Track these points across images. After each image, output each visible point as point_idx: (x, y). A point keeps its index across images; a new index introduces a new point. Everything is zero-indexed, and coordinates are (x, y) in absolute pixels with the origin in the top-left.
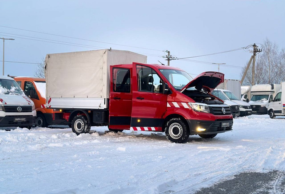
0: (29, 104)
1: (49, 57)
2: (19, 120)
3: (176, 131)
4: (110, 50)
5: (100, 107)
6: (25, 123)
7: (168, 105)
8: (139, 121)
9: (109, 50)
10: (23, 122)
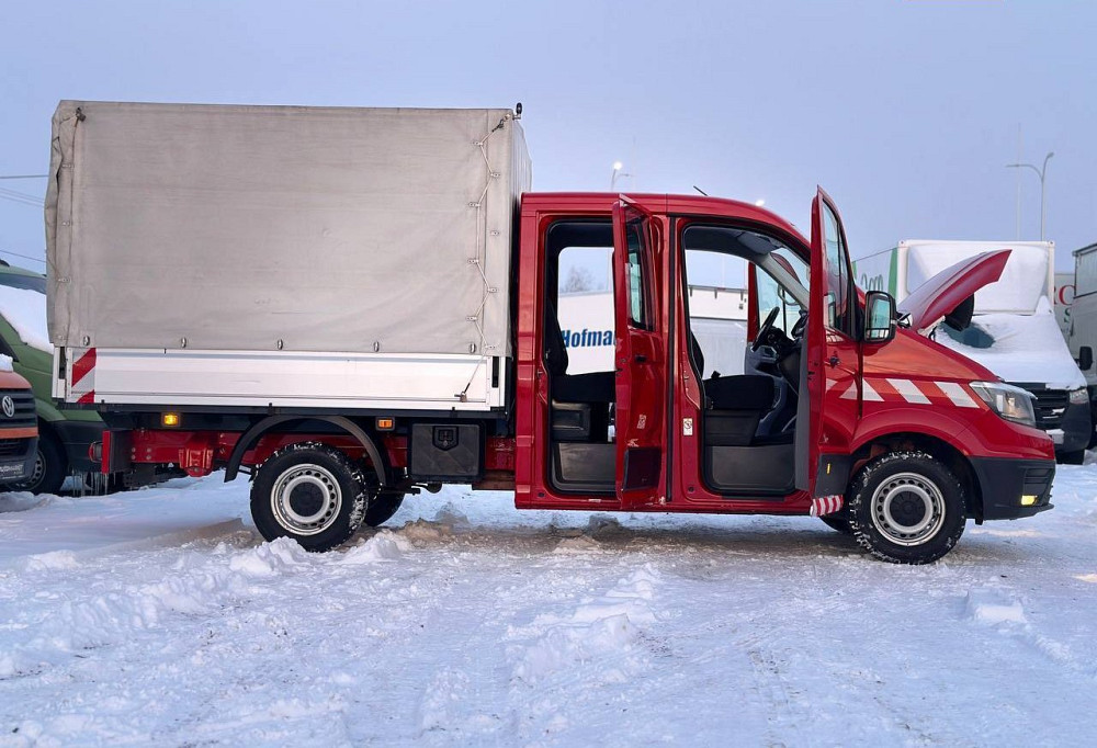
1: (82, 118)
4: (517, 117)
5: (462, 398)
7: (870, 394)
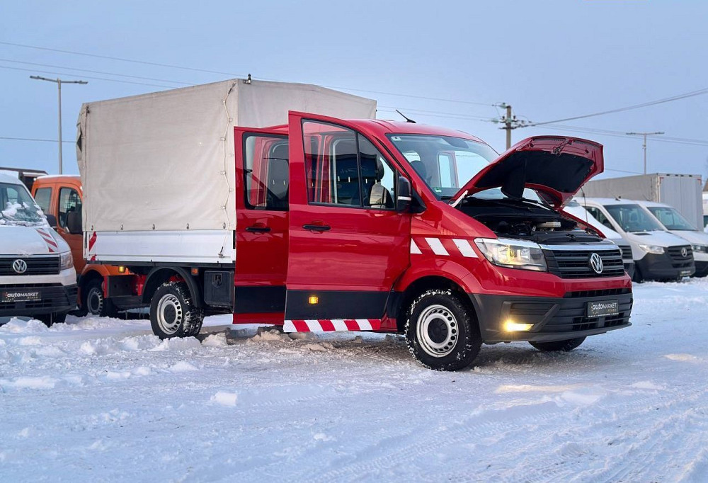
0: (51, 250)
1: (88, 112)
2: (17, 298)
3: (437, 331)
4: (248, 82)
5: (221, 256)
6: (36, 306)
7: (415, 249)
8: (313, 300)
9: (245, 82)
10: (30, 304)
